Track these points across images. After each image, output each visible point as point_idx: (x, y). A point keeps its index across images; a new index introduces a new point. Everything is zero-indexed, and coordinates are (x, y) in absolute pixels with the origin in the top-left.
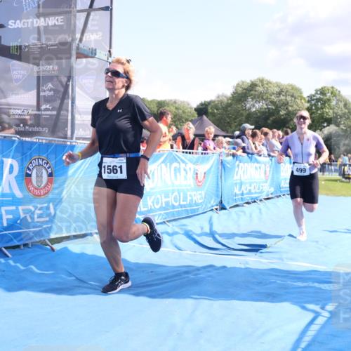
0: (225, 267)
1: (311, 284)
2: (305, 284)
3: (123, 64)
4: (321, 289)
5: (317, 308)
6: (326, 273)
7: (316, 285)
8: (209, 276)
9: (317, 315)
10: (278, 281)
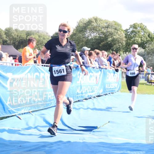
0: (69, 142)
1: (126, 152)
2: (122, 152)
6: (135, 144)
7: (129, 152)
8: (59, 148)
10: (104, 151)
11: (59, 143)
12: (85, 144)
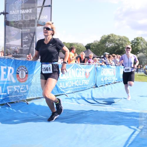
0: (97, 111)
1: (133, 118)
2: (130, 118)
3: (50, 24)
4: (137, 120)
5: (135, 128)
7: (135, 118)
8: (91, 115)
9: (135, 130)
10: (120, 117)
11: (91, 112)
12: (107, 113)
